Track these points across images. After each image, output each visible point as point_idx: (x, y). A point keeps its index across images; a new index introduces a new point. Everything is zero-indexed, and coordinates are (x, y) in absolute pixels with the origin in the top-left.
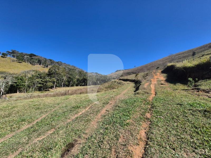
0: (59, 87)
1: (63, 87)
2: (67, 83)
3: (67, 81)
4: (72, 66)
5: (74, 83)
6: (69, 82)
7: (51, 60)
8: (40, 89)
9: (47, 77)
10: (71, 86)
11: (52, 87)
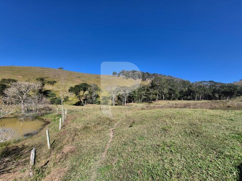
0: (160, 100)
1: (164, 100)
2: (168, 96)
3: (168, 94)
4: (168, 76)
5: (176, 96)
6: (170, 94)
7: (147, 73)
8: (144, 100)
9: (151, 90)
10: (172, 99)
11: (154, 100)
